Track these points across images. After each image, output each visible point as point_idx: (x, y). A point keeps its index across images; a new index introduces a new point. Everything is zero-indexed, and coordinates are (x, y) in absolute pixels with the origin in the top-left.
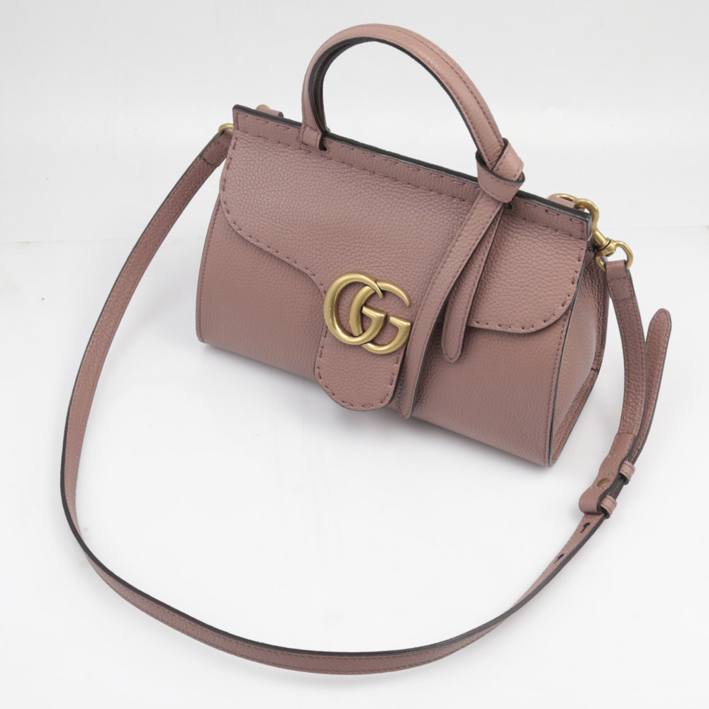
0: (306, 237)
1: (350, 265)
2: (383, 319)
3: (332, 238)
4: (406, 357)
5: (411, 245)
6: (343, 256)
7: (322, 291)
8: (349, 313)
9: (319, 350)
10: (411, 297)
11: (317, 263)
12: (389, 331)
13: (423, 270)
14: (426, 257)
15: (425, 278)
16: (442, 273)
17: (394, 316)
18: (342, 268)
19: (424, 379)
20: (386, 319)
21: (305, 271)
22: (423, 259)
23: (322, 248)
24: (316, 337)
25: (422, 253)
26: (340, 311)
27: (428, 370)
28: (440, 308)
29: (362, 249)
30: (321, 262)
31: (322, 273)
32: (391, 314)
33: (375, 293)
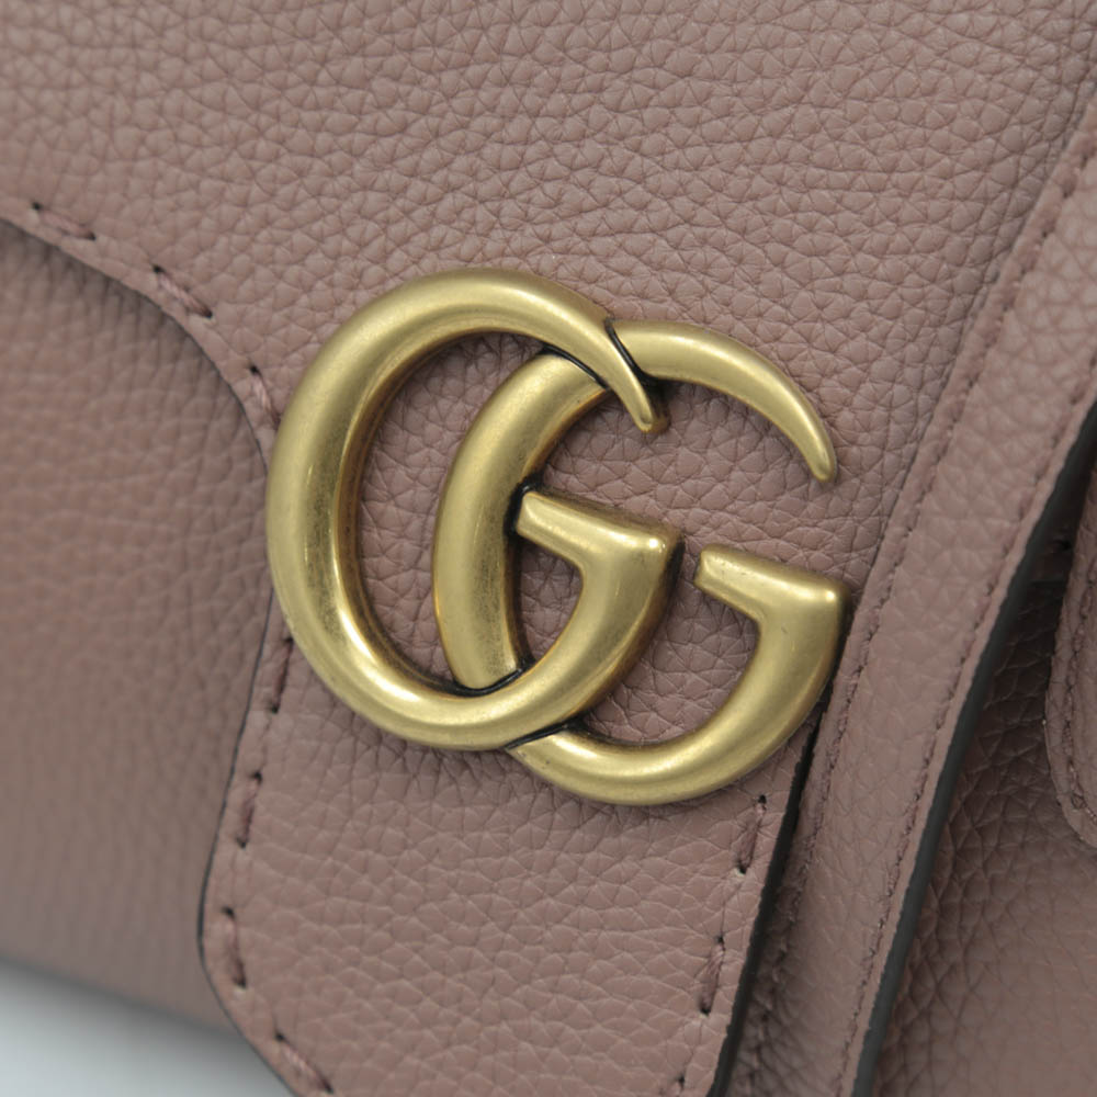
0: (154, 68)
1: (438, 232)
2: (657, 569)
3: (324, 61)
4: (806, 827)
5: (841, 73)
6: (391, 177)
7: (253, 412)
8: (429, 543)
9: (236, 796)
10: (845, 416)
11: (227, 229)
12: (693, 648)
13: (929, 233)
14: (945, 150)
15: (937, 290)
16: (1070, 229)
17: (724, 549)
18: (386, 255)
19: (917, 976)
20: (677, 569)
21: (149, 283)
22: (922, 164)
23: (260, 132)
24: (214, 722)
25: (919, 121)
26: (373, 537)
27: (944, 911)
28: (1057, 466)
29: (514, 129)
30: (249, 220)
31: (257, 297)
32: (707, 534)
33: (609, 401)
